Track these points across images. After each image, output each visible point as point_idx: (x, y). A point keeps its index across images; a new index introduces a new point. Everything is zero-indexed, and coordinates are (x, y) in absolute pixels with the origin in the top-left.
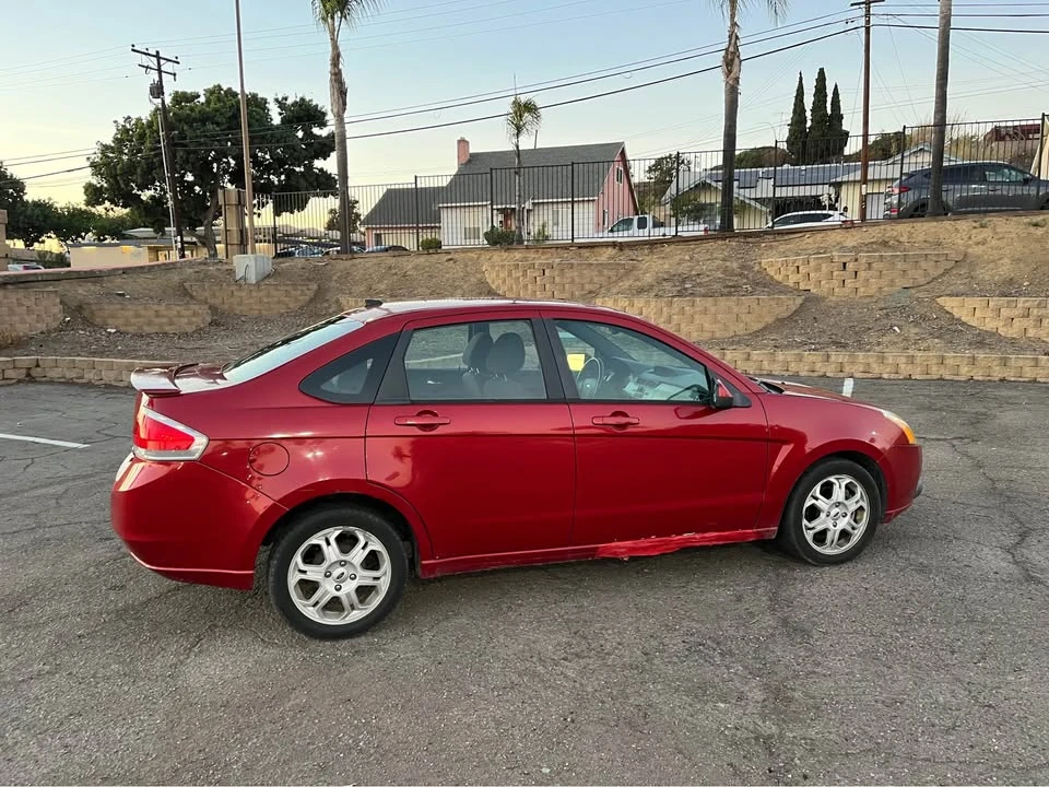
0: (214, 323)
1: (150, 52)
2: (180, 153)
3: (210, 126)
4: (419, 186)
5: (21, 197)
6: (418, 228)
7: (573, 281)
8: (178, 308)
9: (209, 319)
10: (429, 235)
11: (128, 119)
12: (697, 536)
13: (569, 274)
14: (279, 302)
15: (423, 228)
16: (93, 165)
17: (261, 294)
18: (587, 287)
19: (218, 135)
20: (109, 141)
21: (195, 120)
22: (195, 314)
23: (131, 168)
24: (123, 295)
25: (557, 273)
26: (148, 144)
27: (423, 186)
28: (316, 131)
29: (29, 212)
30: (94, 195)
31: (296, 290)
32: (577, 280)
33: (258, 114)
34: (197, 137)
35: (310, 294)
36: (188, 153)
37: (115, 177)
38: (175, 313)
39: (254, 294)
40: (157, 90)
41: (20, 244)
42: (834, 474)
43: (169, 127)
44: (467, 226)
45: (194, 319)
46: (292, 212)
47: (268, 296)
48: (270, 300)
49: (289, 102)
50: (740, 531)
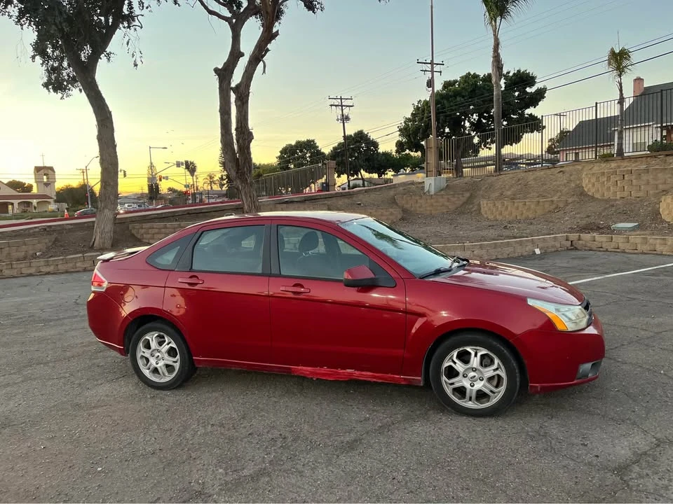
0: (403, 219)
1: (427, 62)
2: (442, 117)
3: (458, 99)
4: (598, 117)
5: (377, 151)
6: (597, 147)
7: (648, 183)
8: (382, 211)
9: (399, 217)
10: (605, 151)
11: (420, 101)
12: (356, 372)
13: (644, 177)
14: (443, 205)
15: (600, 147)
16: (400, 130)
17: (432, 201)
18: (661, 187)
19: (463, 103)
20: (409, 116)
21: (451, 96)
22: (392, 214)
23: (418, 129)
24: (360, 204)
25: (634, 177)
26: (426, 115)
27: (602, 117)
28: (528, 90)
29: (379, 159)
30: (400, 146)
31: (454, 197)
32: (652, 182)
33: (488, 86)
34: (451, 106)
35: (464, 199)
36: (446, 116)
37: (409, 136)
38: (380, 213)
39: (429, 201)
40: (430, 84)
41: (375, 176)
42: (472, 345)
43: (437, 103)
44: (639, 141)
45: (391, 217)
46: (511, 145)
47: (437, 202)
48: (438, 204)
49: (511, 74)
50: (390, 375)
